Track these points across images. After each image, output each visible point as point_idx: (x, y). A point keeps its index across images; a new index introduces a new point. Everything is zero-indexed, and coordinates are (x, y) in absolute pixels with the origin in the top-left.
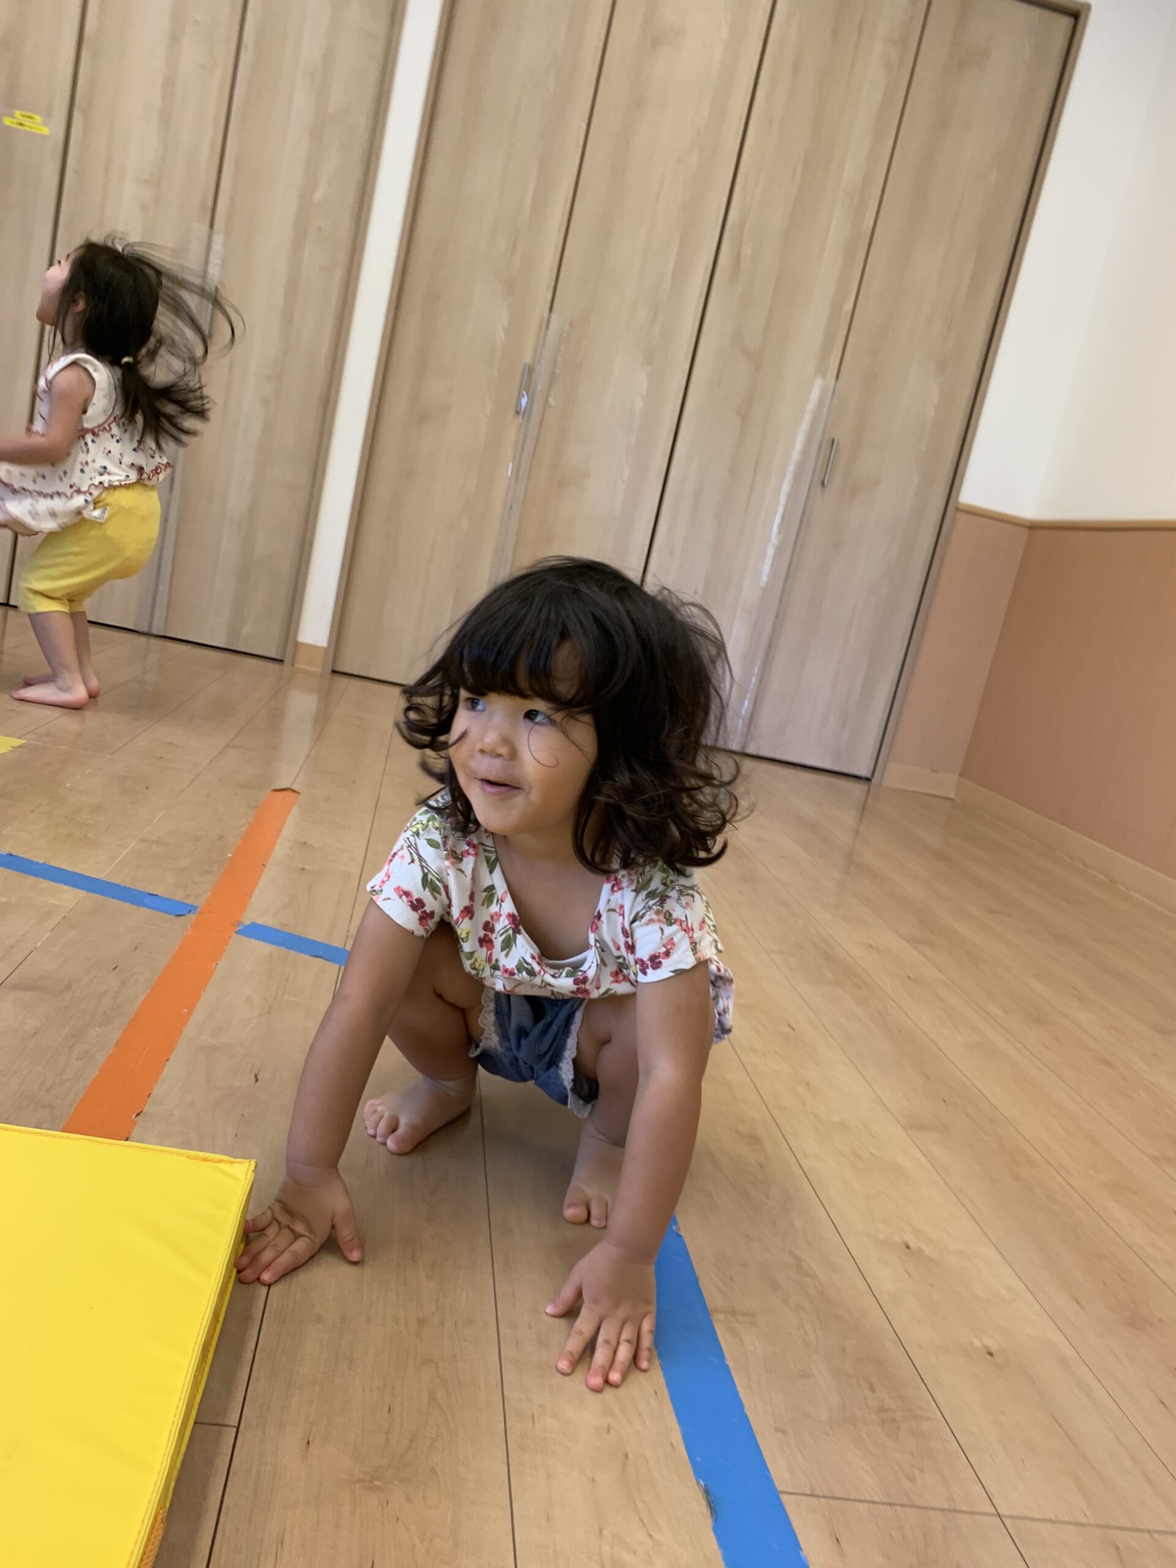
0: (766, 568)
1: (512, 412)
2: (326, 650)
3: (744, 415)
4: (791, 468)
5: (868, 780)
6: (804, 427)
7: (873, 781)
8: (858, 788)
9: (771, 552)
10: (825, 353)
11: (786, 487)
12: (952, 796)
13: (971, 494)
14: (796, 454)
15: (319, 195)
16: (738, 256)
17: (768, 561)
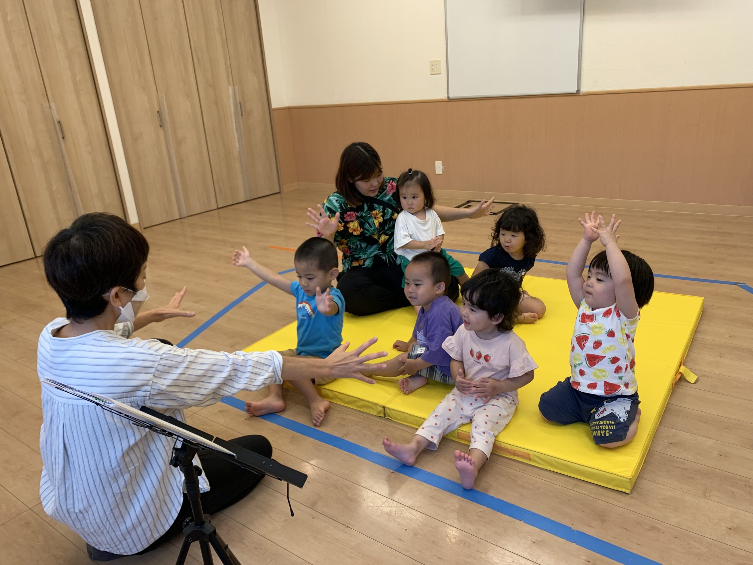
0: (237, 145)
1: (159, 127)
2: (139, 223)
3: (216, 103)
4: (233, 114)
5: (279, 193)
6: (232, 101)
7: (282, 192)
8: (278, 196)
9: (236, 140)
10: (228, 78)
11: (234, 120)
12: (298, 188)
13: (275, 105)
14: (232, 110)
15: (78, 79)
16: (198, 59)
17: (237, 143)
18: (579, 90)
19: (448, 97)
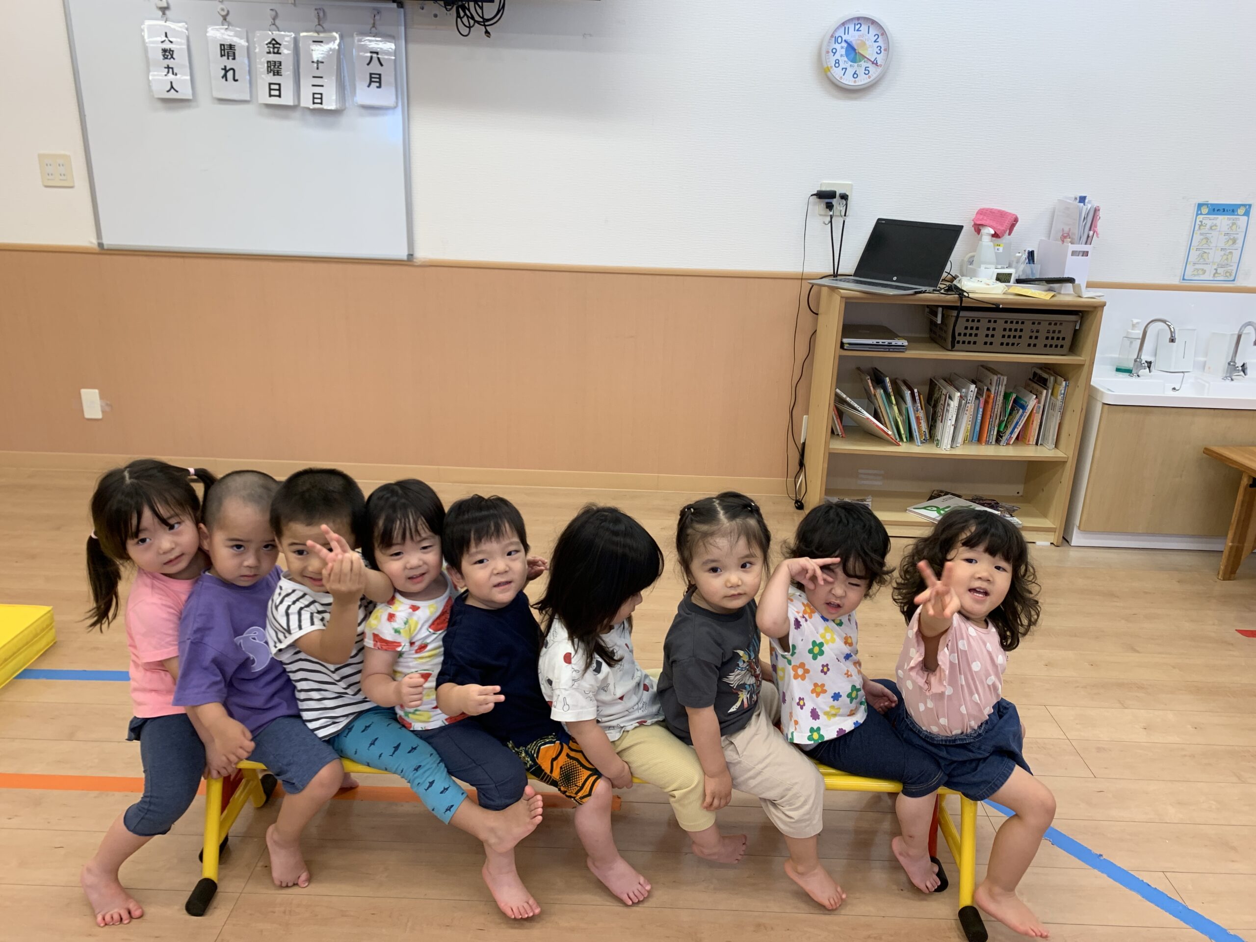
18: (412, 255)
19: (101, 245)
